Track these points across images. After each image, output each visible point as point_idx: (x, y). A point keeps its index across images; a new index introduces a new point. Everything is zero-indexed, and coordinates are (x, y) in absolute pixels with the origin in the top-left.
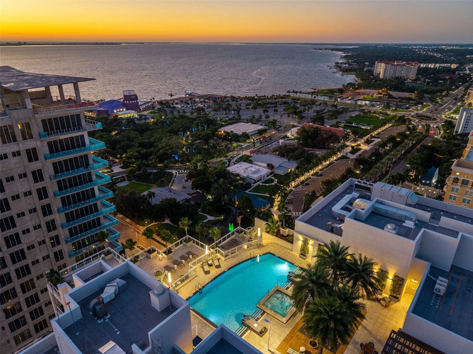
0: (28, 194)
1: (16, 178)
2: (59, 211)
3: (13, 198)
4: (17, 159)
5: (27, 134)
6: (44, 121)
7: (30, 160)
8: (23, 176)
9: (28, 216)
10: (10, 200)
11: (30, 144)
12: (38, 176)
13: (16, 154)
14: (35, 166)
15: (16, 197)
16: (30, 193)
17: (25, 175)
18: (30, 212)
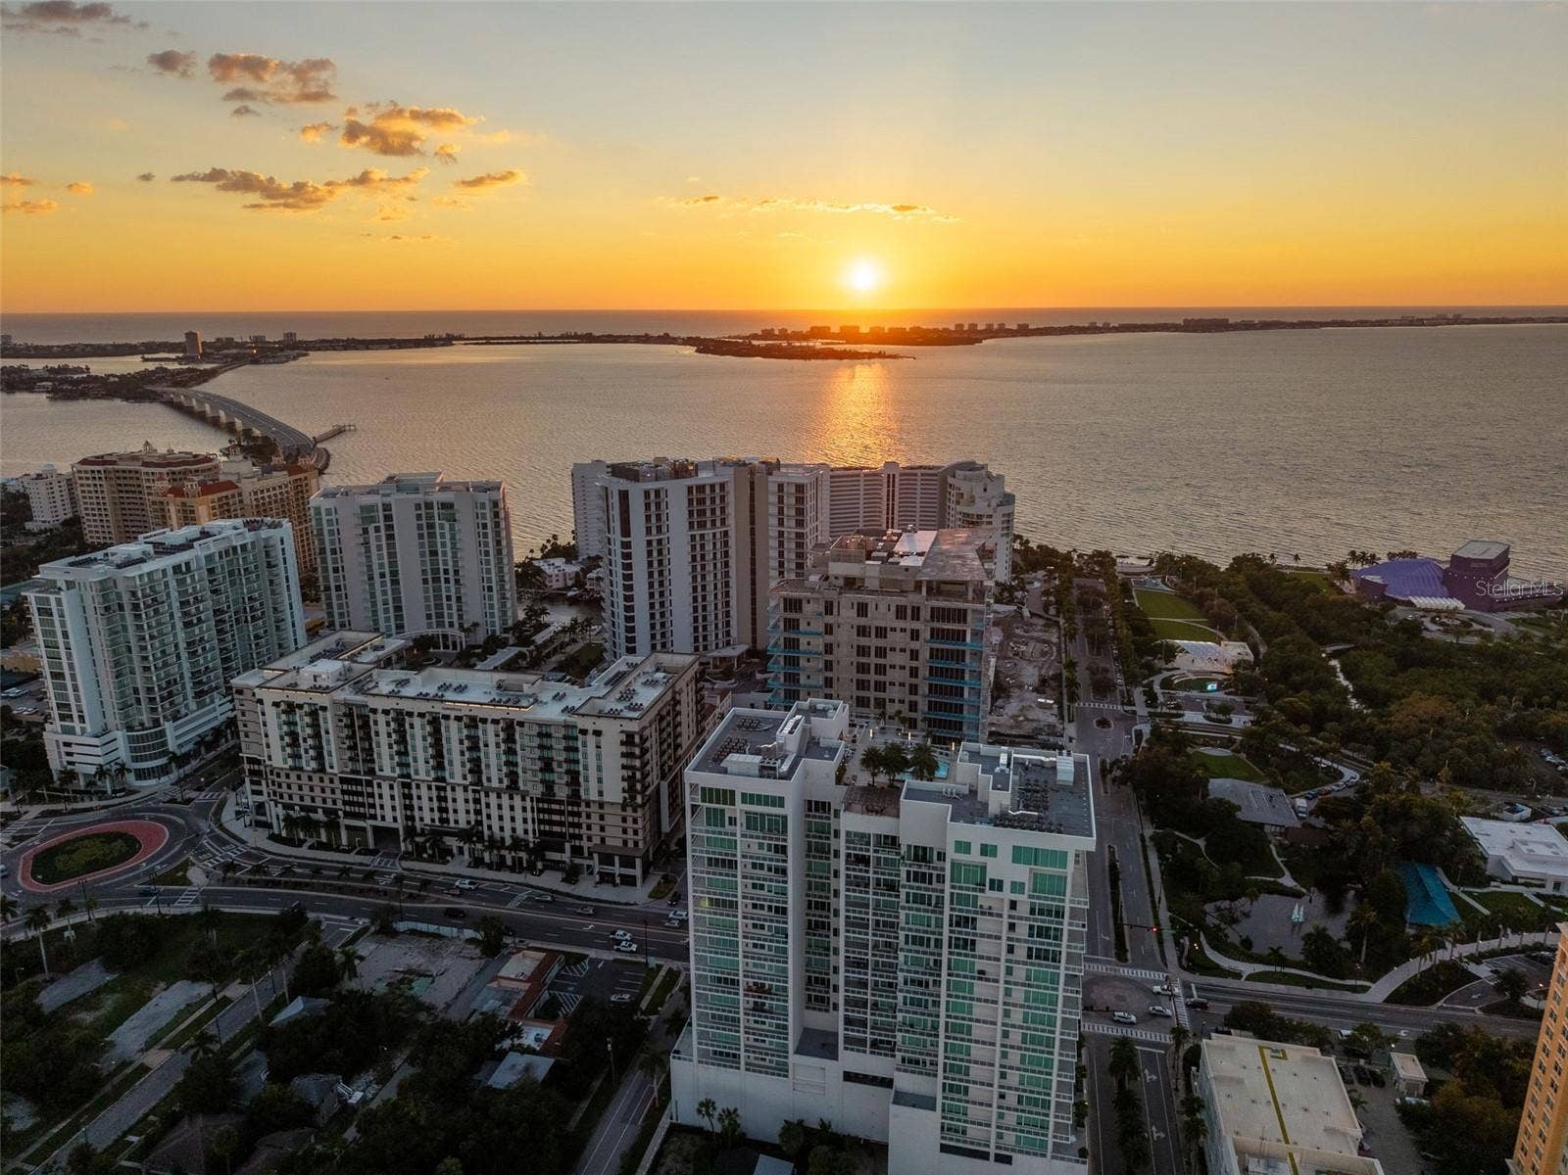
0: (903, 668)
1: (898, 650)
2: (924, 696)
3: (891, 666)
4: (902, 634)
5: (916, 615)
6: (932, 609)
7: (912, 639)
8: (903, 650)
9: (897, 688)
10: (888, 668)
11: (916, 625)
12: (914, 655)
13: (903, 630)
14: (915, 645)
15: (893, 667)
16: (904, 668)
17: (905, 651)
18: (900, 685)
